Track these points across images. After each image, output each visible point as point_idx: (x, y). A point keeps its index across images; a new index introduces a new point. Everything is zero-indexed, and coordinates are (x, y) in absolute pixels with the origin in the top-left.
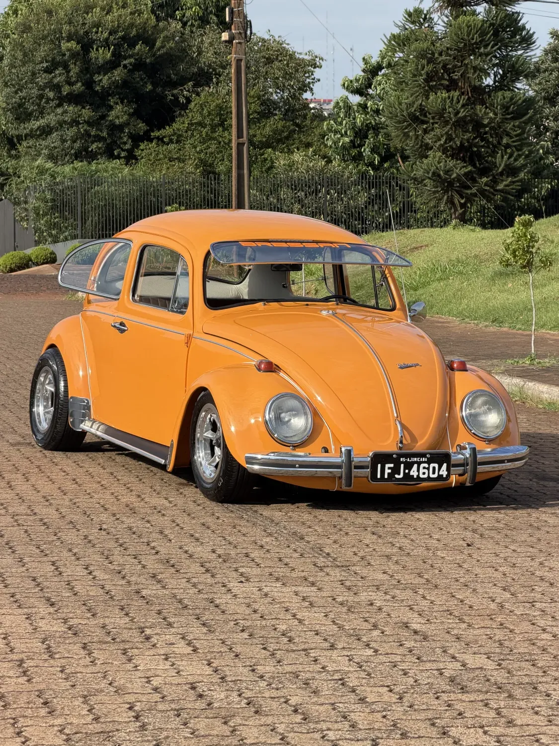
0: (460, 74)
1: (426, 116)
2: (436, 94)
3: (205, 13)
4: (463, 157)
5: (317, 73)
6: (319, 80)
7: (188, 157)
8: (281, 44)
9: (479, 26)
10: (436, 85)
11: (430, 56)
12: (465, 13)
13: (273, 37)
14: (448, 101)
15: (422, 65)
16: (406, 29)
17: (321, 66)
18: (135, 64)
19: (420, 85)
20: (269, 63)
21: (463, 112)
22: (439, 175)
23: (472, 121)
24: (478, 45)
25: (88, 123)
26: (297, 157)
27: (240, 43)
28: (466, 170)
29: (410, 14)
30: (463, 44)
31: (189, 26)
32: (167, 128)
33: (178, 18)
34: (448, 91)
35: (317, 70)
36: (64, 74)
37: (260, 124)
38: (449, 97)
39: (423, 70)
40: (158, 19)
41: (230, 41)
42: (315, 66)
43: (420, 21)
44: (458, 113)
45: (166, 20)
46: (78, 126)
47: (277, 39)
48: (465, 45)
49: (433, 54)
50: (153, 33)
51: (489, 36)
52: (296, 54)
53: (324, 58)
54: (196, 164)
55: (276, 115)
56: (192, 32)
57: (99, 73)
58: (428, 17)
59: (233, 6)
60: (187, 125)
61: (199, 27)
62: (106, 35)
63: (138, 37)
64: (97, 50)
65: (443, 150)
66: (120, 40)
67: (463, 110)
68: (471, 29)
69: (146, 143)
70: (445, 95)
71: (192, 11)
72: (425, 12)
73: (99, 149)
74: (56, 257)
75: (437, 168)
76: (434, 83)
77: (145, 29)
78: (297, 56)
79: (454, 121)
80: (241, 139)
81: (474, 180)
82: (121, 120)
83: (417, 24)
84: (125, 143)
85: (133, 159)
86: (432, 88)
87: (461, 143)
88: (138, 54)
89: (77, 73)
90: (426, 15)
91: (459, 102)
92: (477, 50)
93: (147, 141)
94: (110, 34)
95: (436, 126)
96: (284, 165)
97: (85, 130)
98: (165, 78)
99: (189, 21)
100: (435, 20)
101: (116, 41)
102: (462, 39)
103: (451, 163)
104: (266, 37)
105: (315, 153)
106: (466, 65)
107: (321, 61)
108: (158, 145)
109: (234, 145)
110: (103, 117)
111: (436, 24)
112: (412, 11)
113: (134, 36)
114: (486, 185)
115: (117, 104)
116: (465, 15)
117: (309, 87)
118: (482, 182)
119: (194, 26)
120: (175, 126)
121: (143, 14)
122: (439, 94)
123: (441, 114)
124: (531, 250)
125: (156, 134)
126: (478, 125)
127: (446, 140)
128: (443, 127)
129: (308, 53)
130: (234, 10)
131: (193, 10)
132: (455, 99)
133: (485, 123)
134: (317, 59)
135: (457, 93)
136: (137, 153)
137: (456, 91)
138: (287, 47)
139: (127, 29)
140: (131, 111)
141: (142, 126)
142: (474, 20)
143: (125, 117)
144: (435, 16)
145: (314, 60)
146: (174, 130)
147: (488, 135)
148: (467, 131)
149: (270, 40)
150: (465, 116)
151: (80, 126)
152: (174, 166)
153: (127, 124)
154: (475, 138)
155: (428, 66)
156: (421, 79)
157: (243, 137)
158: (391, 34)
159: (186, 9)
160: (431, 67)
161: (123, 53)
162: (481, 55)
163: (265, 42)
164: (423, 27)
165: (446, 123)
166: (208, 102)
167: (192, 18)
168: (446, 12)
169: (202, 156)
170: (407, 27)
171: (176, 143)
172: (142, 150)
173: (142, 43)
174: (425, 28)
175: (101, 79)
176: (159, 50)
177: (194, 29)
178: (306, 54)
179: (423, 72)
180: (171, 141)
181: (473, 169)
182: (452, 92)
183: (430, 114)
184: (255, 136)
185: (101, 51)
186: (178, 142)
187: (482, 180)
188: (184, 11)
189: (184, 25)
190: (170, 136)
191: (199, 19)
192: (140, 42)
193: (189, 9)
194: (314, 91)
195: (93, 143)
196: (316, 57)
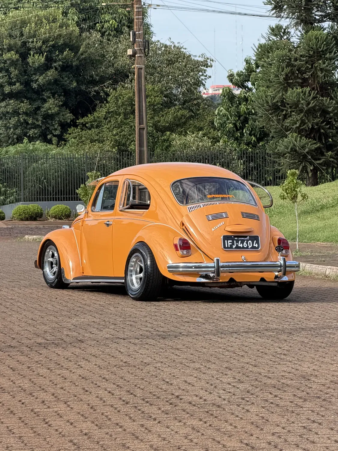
0: (310, 74)
1: (285, 107)
2: (293, 89)
3: (120, 25)
4: (314, 136)
5: (209, 72)
6: (210, 77)
7: (105, 139)
8: (180, 49)
9: (325, 38)
10: (293, 82)
11: (288, 60)
12: (313, 28)
13: (173, 43)
14: (301, 94)
15: (282, 67)
16: (271, 40)
17: (212, 66)
18: (63, 66)
19: (281, 82)
20: (171, 64)
21: (313, 103)
22: (296, 151)
23: (320, 109)
24: (324, 52)
25: (26, 113)
26: (190, 138)
27: (140, 56)
28: (316, 147)
29: (273, 30)
30: (312, 52)
31: (107, 35)
32: (89, 115)
33: (98, 29)
34: (302, 87)
35: (208, 69)
36: (6, 76)
37: (163, 112)
38: (302, 92)
39: (283, 71)
40: (82, 30)
41: (134, 55)
42: (207, 66)
43: (280, 34)
44: (309, 104)
45: (89, 31)
46: (18, 116)
47: (177, 45)
48: (314, 53)
49: (290, 59)
50: (77, 42)
51: (332, 45)
52: (192, 56)
53: (214, 59)
54: (113, 145)
55: (175, 105)
56: (109, 40)
57: (35, 74)
58: (286, 31)
59: (135, 30)
60: (105, 114)
61: (115, 36)
62: (39, 44)
63: (66, 45)
64: (33, 56)
65: (298, 132)
66: (51, 48)
67: (312, 101)
68: (318, 41)
69: (73, 128)
70: (299, 90)
71: (109, 23)
72: (284, 27)
73: (35, 134)
74: (4, 216)
75: (294, 145)
76: (292, 81)
77: (71, 38)
78: (193, 58)
79: (307, 110)
80: (142, 125)
81: (322, 154)
82: (53, 111)
83: (278, 37)
84: (56, 129)
85: (62, 141)
86: (289, 85)
87: (312, 125)
88: (65, 58)
89: (17, 76)
90: (285, 30)
91: (310, 95)
92: (323, 56)
93: (73, 127)
94: (44, 43)
95: (293, 113)
96: (180, 144)
97: (24, 120)
98: (89, 78)
99: (106, 31)
100: (292, 33)
101: (47, 49)
102: (312, 48)
103: (304, 140)
104: (168, 43)
105: (204, 135)
106: (316, 68)
107: (211, 62)
108: (82, 129)
109: (137, 130)
110: (38, 108)
111: (292, 37)
112: (274, 27)
113: (62, 45)
114: (331, 157)
115: (49, 98)
116: (313, 30)
117: (202, 83)
118: (328, 155)
119: (111, 35)
120: (96, 114)
121: (69, 27)
122: (295, 89)
123: (296, 105)
124: (296, 189)
125: (81, 121)
126: (324, 112)
127: (301, 124)
128: (299, 114)
129: (201, 56)
130: (136, 33)
131: (111, 23)
132: (307, 93)
133: (330, 110)
134: (209, 61)
135: (308, 89)
136: (66, 136)
137: (307, 88)
138: (184, 51)
139: (57, 39)
140: (61, 103)
141: (69, 116)
142: (320, 34)
143: (56, 109)
144: (292, 31)
145: (207, 61)
146: (94, 117)
147: (333, 120)
148: (317, 117)
149: (171, 46)
150: (315, 105)
151: (21, 116)
152: (95, 145)
153: (58, 114)
154: (322, 122)
155: (287, 68)
156: (282, 78)
157: (143, 124)
158: (259, 44)
159: (104, 22)
160: (289, 69)
161: (54, 58)
162: (327, 59)
163: (167, 47)
164: (283, 39)
165: (301, 111)
166: (122, 95)
167: (109, 29)
168: (300, 28)
169: (117, 137)
170: (271, 39)
171: (97, 128)
172: (70, 134)
173: (69, 50)
174: (285, 39)
175: (38, 79)
176: (82, 54)
177: (111, 38)
178: (200, 56)
179: (283, 73)
180: (92, 126)
181: (321, 146)
182: (305, 88)
183: (288, 104)
184: (159, 122)
185: (37, 57)
186: (97, 127)
187: (328, 154)
188: (103, 24)
189: (103, 34)
190: (91, 122)
191: (115, 30)
192: (67, 49)
193: (107, 22)
194: (206, 86)
195: (30, 129)
196: (208, 59)
